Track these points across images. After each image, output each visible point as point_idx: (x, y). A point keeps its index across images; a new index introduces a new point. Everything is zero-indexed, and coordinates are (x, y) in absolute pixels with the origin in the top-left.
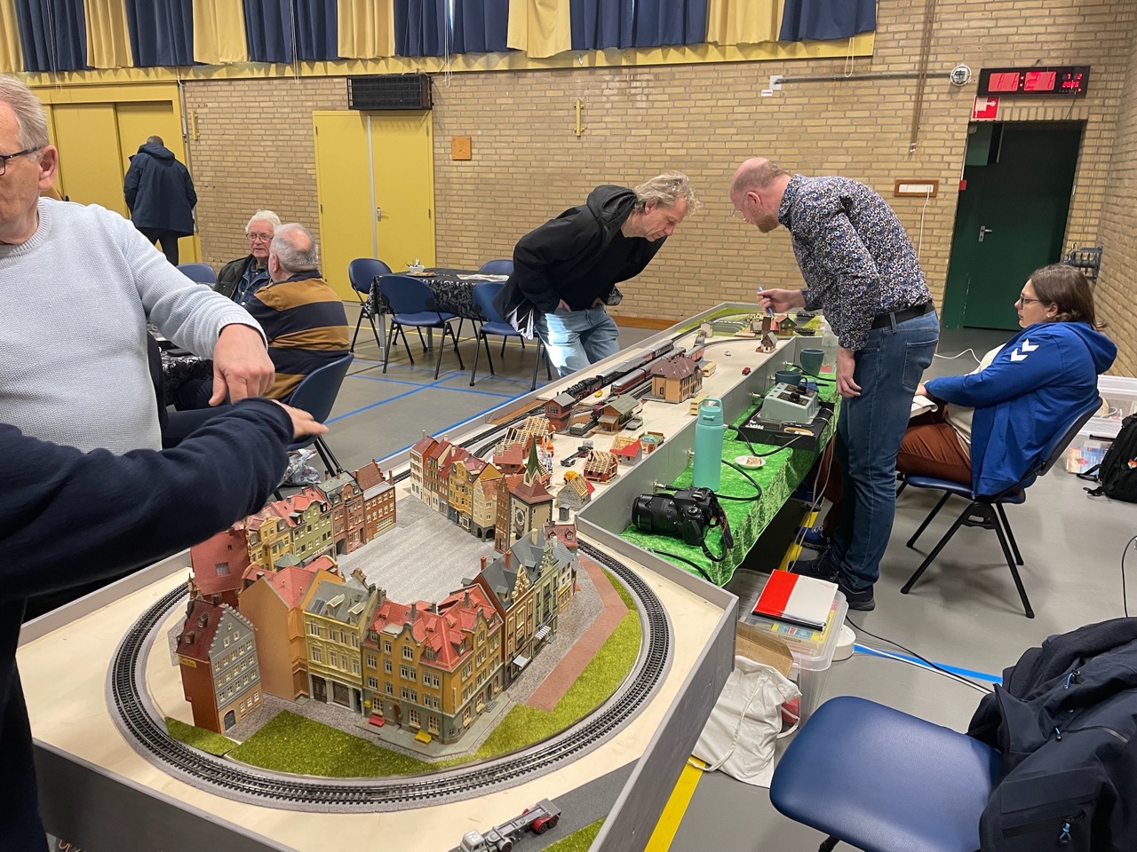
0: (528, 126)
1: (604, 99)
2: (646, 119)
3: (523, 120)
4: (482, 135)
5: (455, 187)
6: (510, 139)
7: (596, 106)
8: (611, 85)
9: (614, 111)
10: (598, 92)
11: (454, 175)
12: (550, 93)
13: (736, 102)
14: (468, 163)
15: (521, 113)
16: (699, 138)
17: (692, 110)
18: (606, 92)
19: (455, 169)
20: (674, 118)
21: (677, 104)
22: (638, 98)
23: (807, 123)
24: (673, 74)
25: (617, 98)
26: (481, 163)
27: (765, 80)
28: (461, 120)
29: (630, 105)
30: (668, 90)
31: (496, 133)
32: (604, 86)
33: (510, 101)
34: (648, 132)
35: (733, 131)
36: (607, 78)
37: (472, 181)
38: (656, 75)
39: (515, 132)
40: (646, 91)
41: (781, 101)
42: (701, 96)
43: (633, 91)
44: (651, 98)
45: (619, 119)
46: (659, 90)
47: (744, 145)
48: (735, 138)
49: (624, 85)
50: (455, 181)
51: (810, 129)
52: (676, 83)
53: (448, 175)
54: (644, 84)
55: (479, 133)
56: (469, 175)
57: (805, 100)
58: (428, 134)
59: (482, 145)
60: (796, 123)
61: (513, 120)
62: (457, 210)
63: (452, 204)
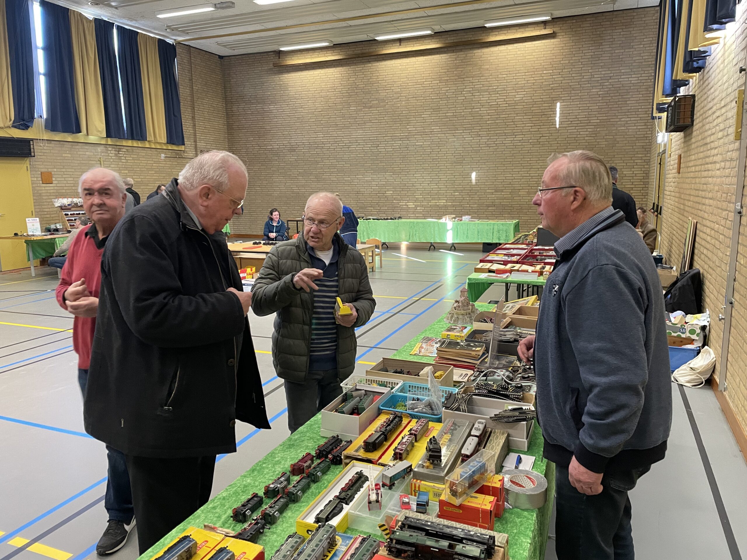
0: (79, 167)
1: (110, 157)
2: (126, 166)
3: (77, 165)
4: (57, 171)
5: (44, 197)
6: (71, 173)
7: (107, 160)
8: (112, 152)
9: (114, 163)
10: (107, 154)
11: (44, 191)
12: (87, 153)
13: (153, 162)
14: (51, 185)
15: (76, 162)
16: (144, 175)
17: (141, 164)
18: (110, 155)
19: (43, 188)
20: (135, 167)
21: (136, 161)
22: (122, 158)
23: (173, 170)
24: (133, 150)
25: (114, 158)
26: (58, 185)
27: (159, 155)
28: (45, 164)
29: (119, 161)
30: (132, 156)
31: (64, 170)
32: (109, 152)
33: (69, 155)
34: (127, 172)
35: (154, 172)
36: (110, 149)
37: (54, 194)
38: (127, 150)
39: (73, 170)
40: (125, 156)
41: (165, 163)
42: (143, 159)
43: (120, 155)
44: (127, 158)
45: (116, 166)
46: (129, 156)
47: (157, 177)
48: (155, 175)
49: (117, 152)
50: (44, 194)
51: (174, 173)
52: (134, 153)
53: (40, 192)
54: (124, 153)
55: (55, 170)
56: (52, 191)
57: (171, 163)
58: (27, 170)
59: (57, 176)
60: (170, 170)
61: (72, 164)
62: (47, 210)
63: (43, 207)
